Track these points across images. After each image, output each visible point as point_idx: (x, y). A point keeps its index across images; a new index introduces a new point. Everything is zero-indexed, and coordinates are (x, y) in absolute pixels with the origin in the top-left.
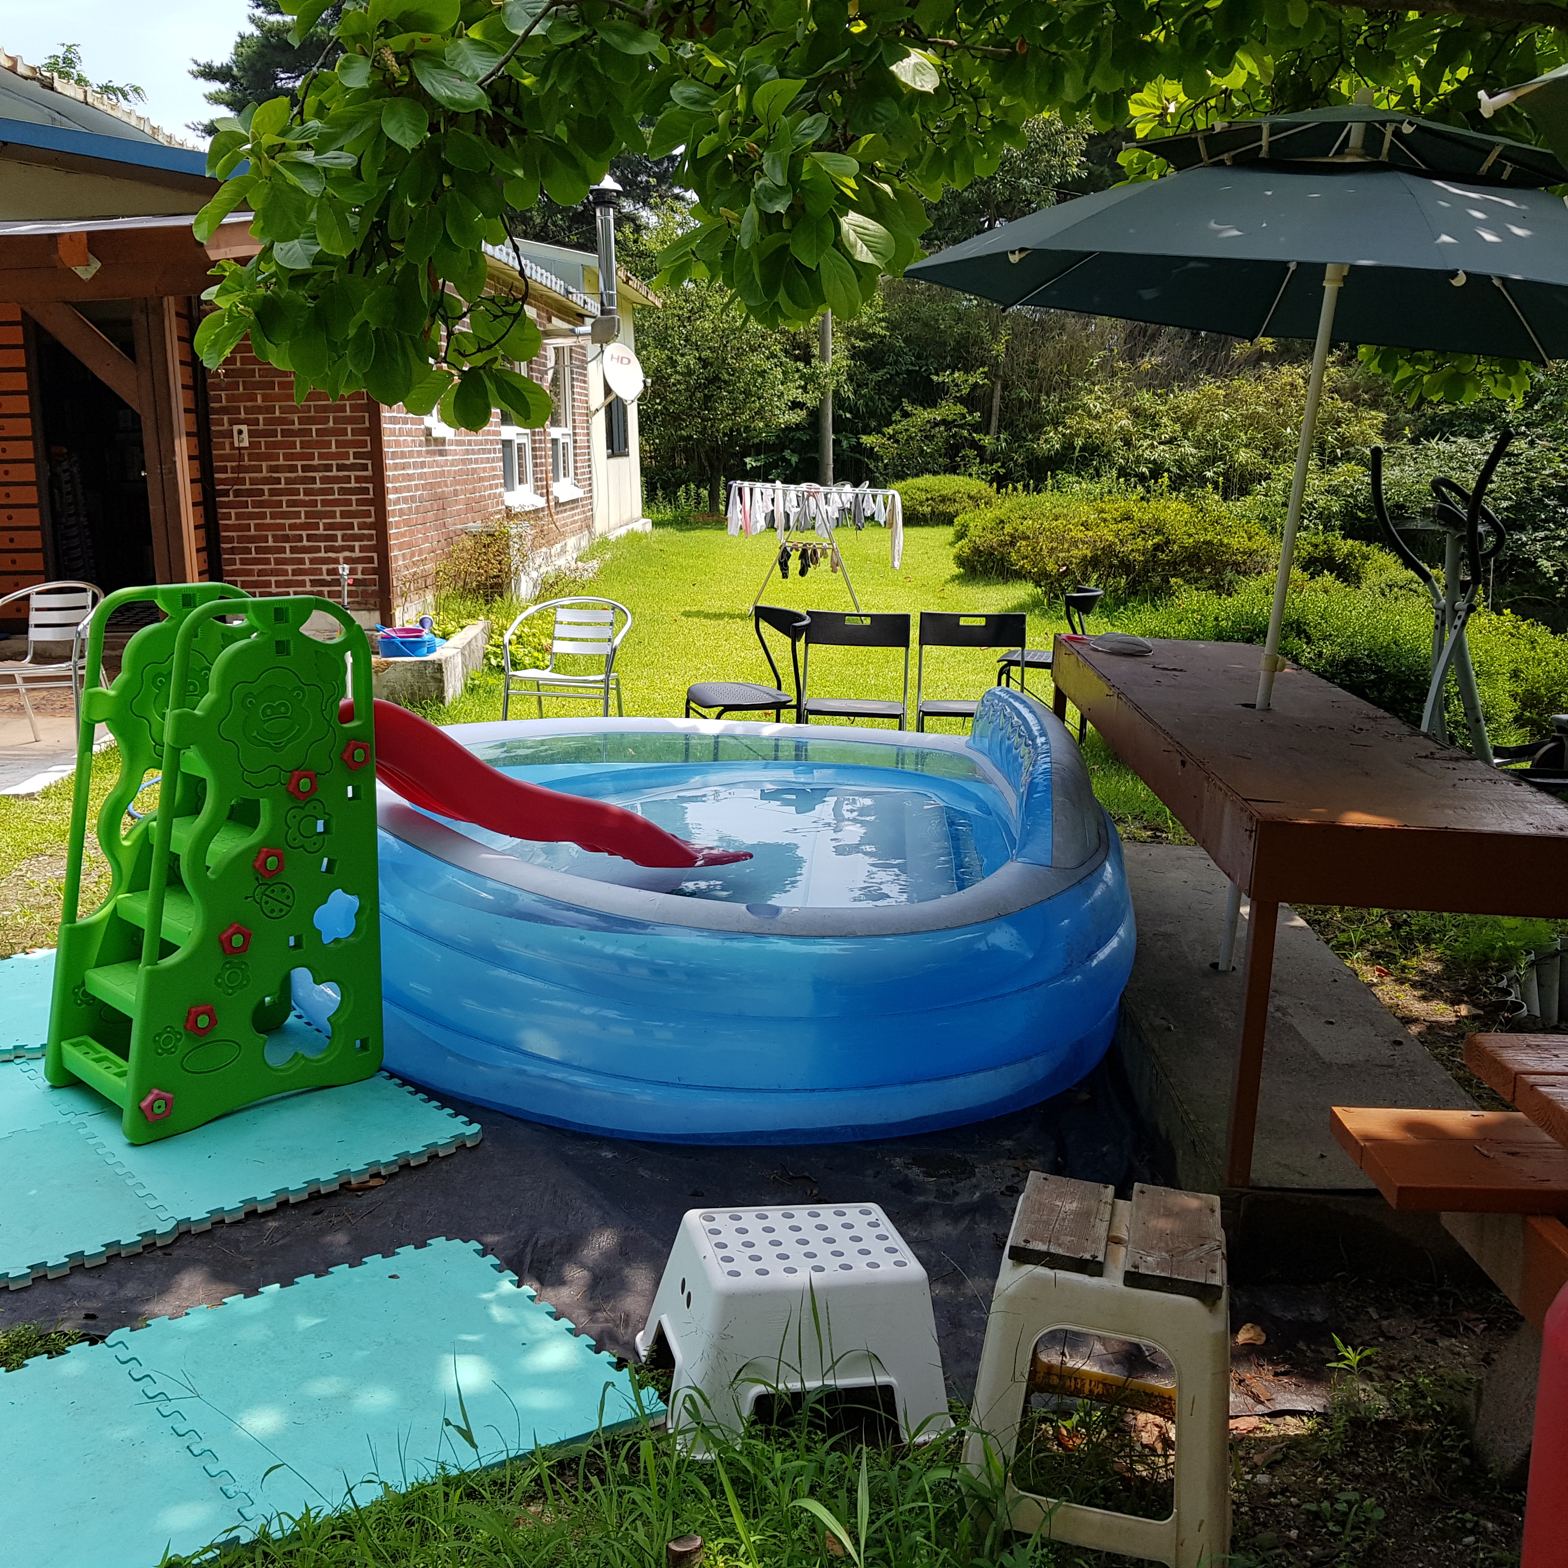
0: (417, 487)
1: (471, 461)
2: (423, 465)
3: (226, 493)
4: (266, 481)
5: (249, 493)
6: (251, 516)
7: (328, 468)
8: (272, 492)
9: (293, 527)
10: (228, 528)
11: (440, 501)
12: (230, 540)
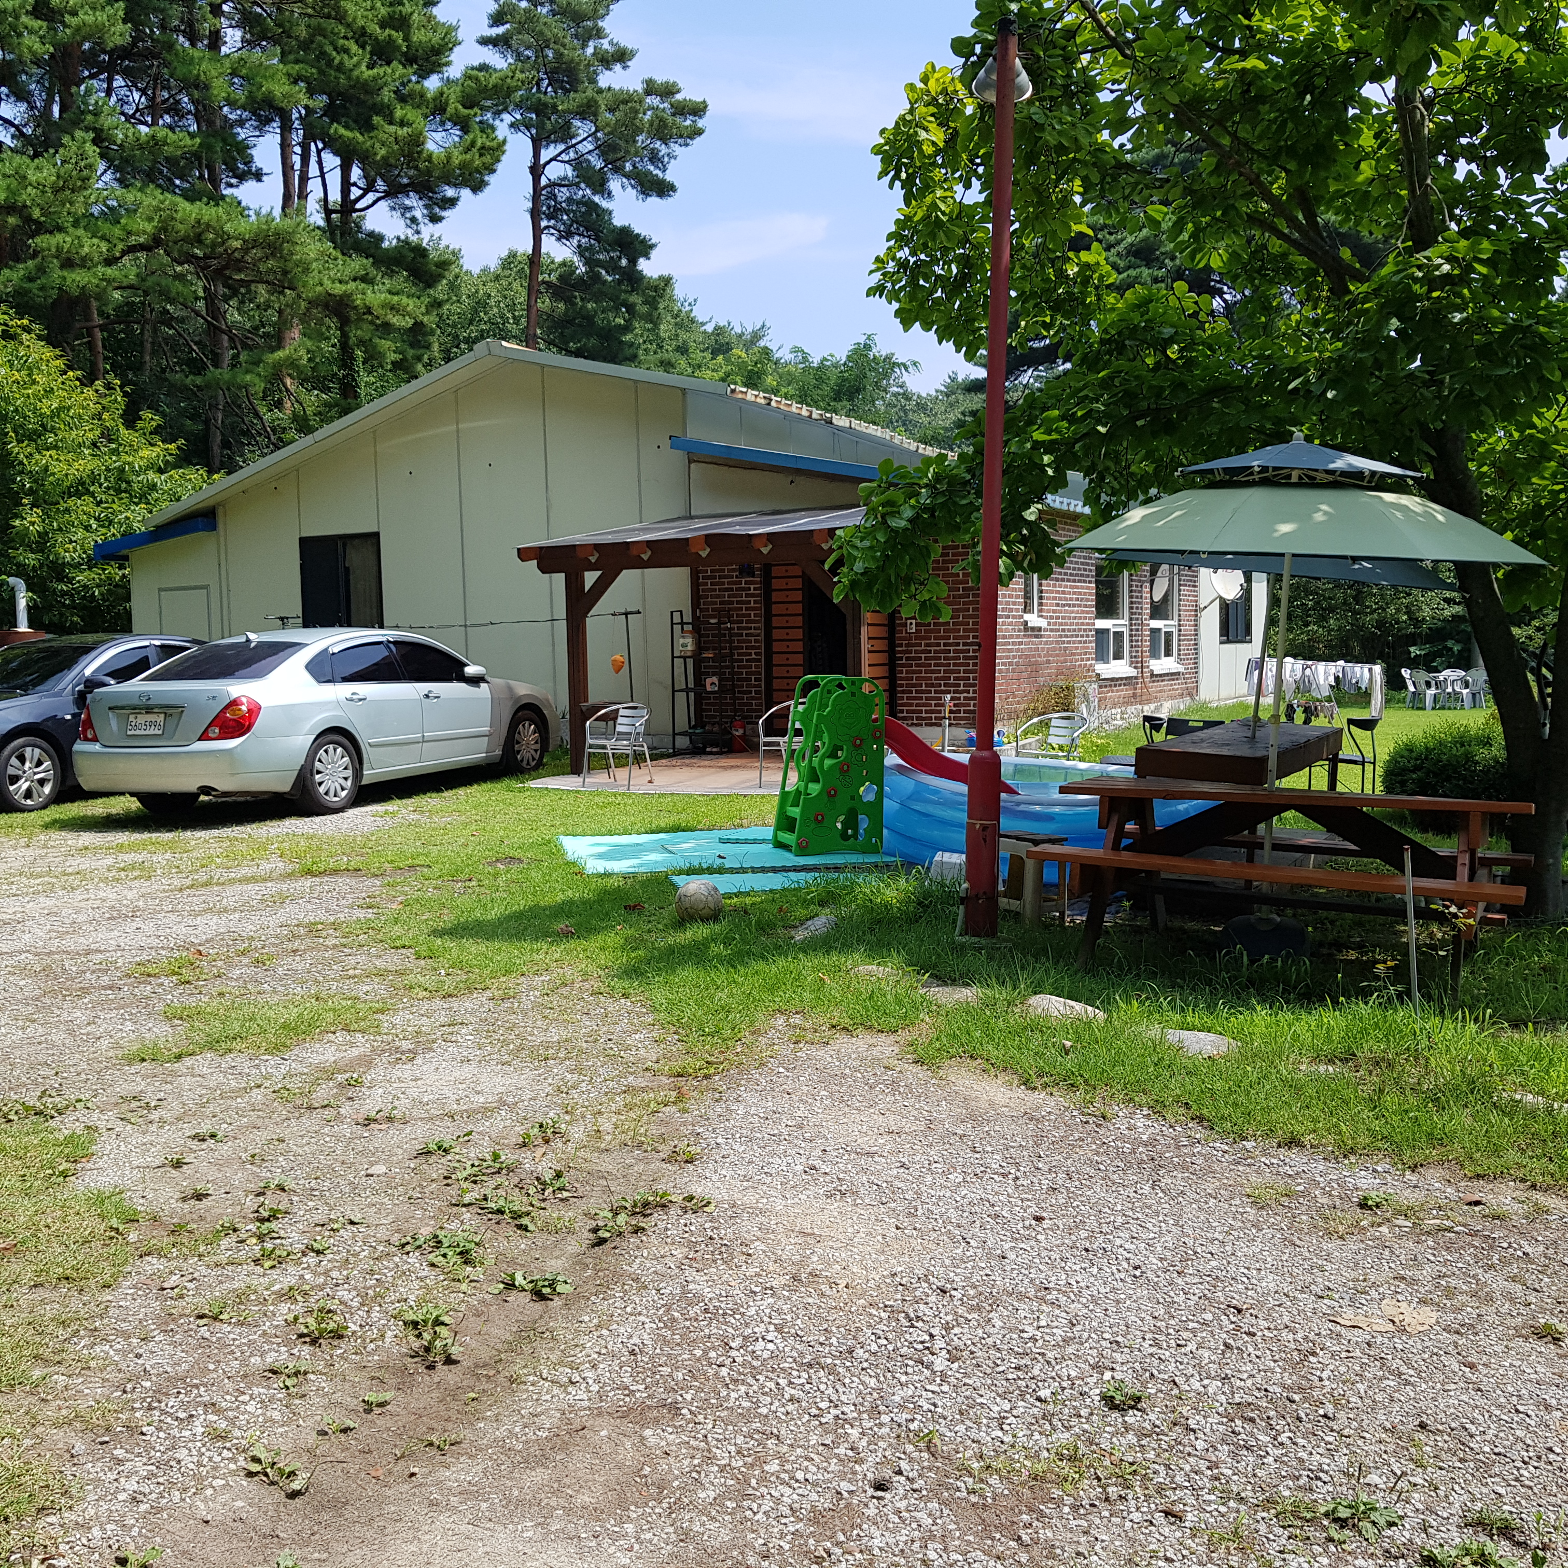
0: (1014, 657)
1: (1064, 642)
2: (1021, 643)
3: (901, 659)
4: (923, 652)
5: (913, 659)
6: (914, 672)
7: (958, 644)
8: (926, 659)
9: (936, 679)
10: (902, 679)
11: (1034, 668)
12: (902, 685)
